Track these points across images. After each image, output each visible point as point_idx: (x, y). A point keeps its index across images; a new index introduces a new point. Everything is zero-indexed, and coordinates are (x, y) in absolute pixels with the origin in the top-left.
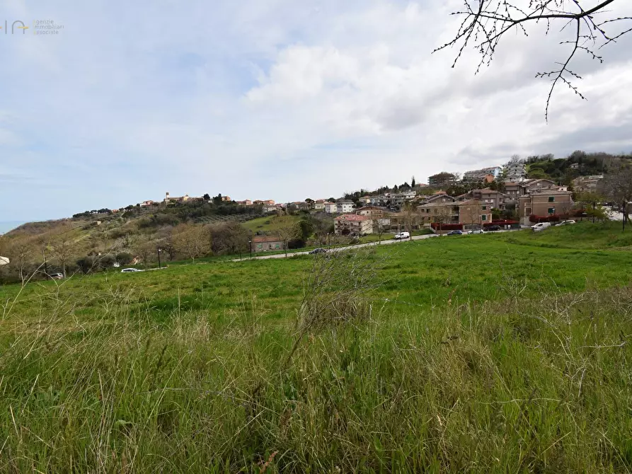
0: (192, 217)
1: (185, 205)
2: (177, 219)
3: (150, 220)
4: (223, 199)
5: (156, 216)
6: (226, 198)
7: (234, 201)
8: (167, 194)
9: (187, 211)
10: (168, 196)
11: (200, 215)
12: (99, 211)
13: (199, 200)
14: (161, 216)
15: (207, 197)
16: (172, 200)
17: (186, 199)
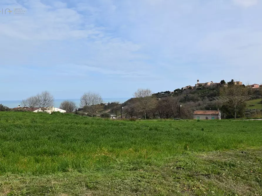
0: (208, 97)
1: (207, 88)
2: (199, 98)
3: (183, 98)
4: (235, 84)
5: (187, 96)
6: (238, 83)
7: (243, 85)
8: (198, 81)
9: (207, 92)
10: (199, 83)
11: (215, 96)
12: (165, 92)
13: (218, 84)
14: (191, 95)
15: (223, 82)
16: (200, 85)
17: (209, 84)
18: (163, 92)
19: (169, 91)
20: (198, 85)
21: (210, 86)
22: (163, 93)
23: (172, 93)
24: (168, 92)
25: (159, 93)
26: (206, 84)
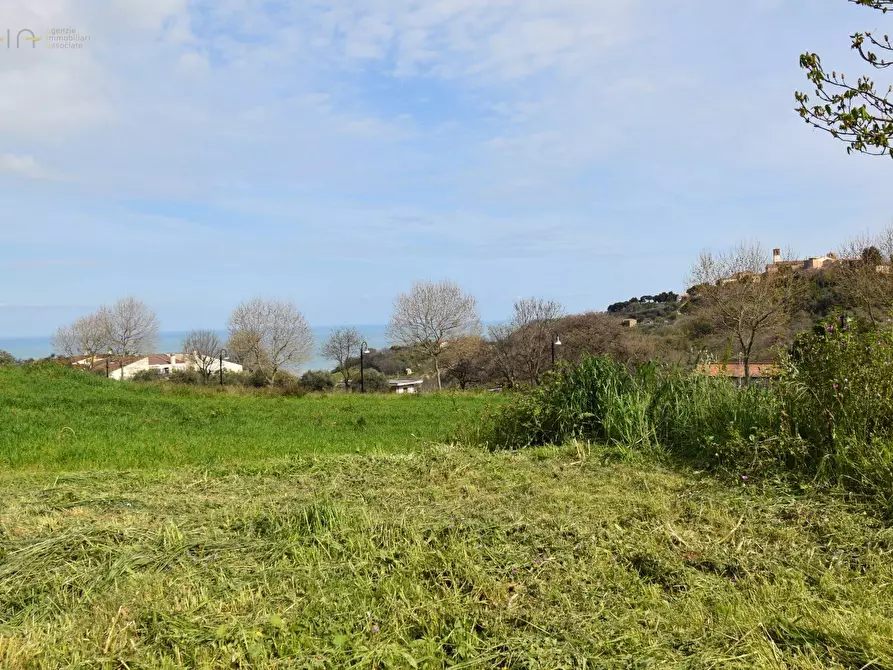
10: (778, 259)
13: (851, 264)
16: (783, 268)
18: (649, 298)
19: (671, 293)
20: (776, 269)
21: (821, 271)
22: (652, 301)
23: (684, 298)
24: (666, 297)
25: (634, 300)
26: (808, 263)
